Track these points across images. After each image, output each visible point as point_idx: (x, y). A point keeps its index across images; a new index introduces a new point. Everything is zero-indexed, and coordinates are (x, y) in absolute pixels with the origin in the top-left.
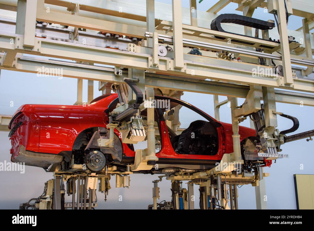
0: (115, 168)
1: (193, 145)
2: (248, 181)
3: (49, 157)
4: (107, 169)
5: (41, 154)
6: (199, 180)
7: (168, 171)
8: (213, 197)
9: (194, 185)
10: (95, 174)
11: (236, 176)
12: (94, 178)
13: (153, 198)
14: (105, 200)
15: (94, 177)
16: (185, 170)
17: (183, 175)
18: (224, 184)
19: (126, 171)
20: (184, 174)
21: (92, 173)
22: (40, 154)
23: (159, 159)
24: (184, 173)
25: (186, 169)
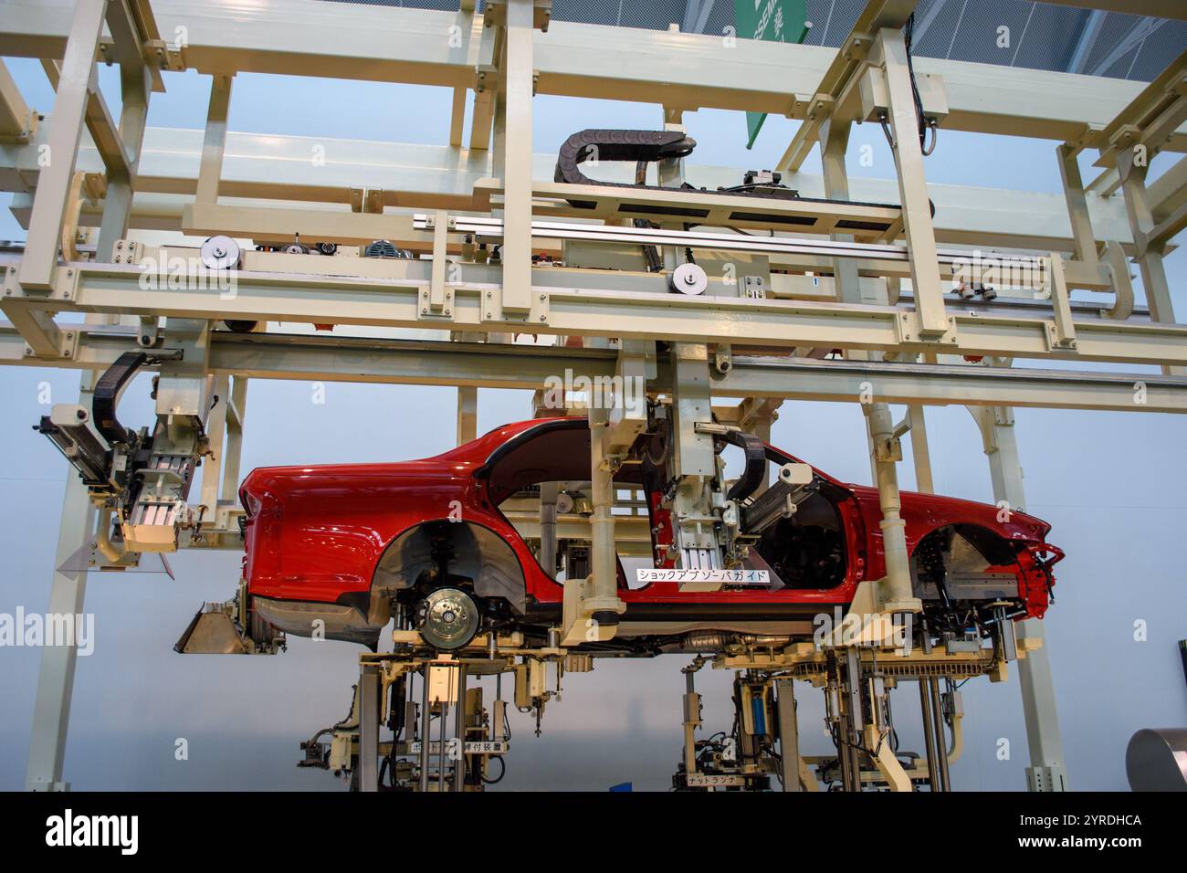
0: (517, 638)
1: (784, 560)
2: (974, 666)
3: (336, 611)
4: (493, 641)
5: (301, 604)
6: (803, 668)
7: (700, 642)
8: (836, 720)
9: (795, 681)
10: (451, 656)
11: (925, 653)
12: (448, 668)
13: (683, 727)
14: (538, 732)
15: (448, 665)
16: (753, 639)
17: (752, 653)
18: (870, 679)
19: (546, 647)
20: (754, 650)
21: (440, 655)
22: (309, 604)
23: (629, 605)
24: (755, 647)
25: (755, 635)
